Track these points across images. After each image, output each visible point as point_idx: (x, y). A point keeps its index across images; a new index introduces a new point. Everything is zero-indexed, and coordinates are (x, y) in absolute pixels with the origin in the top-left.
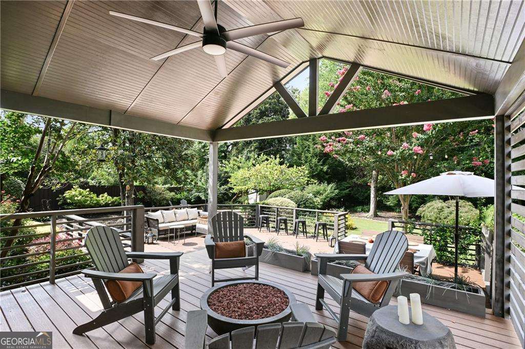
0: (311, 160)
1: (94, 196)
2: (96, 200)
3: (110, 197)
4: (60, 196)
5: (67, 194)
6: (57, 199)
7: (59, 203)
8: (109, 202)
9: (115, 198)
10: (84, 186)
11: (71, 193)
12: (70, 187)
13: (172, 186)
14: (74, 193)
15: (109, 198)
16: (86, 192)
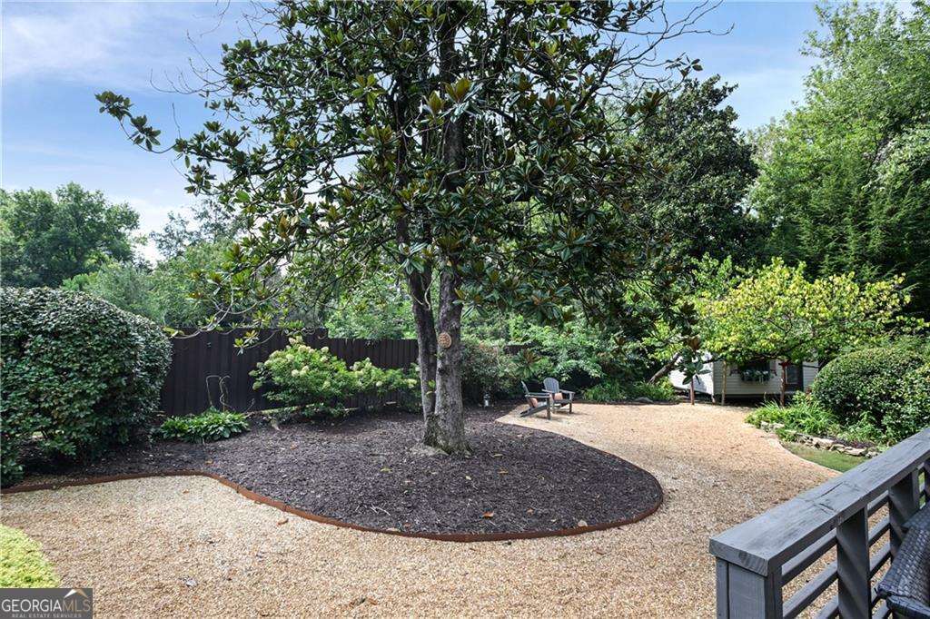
1: (340, 366)
2: (345, 378)
3: (380, 371)
4: (259, 364)
5: (275, 360)
6: (252, 373)
7: (256, 385)
8: (378, 384)
9: (391, 372)
10: (316, 338)
11: (284, 357)
12: (280, 342)
13: (510, 343)
14: (289, 356)
15: (375, 371)
16: (321, 356)
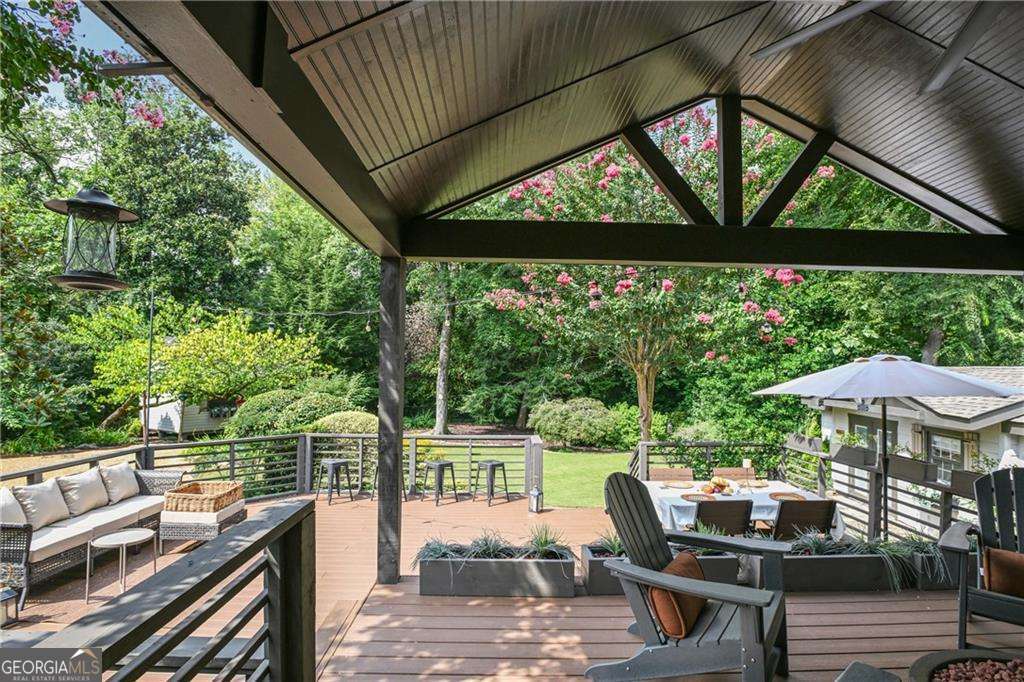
0: (310, 324)
